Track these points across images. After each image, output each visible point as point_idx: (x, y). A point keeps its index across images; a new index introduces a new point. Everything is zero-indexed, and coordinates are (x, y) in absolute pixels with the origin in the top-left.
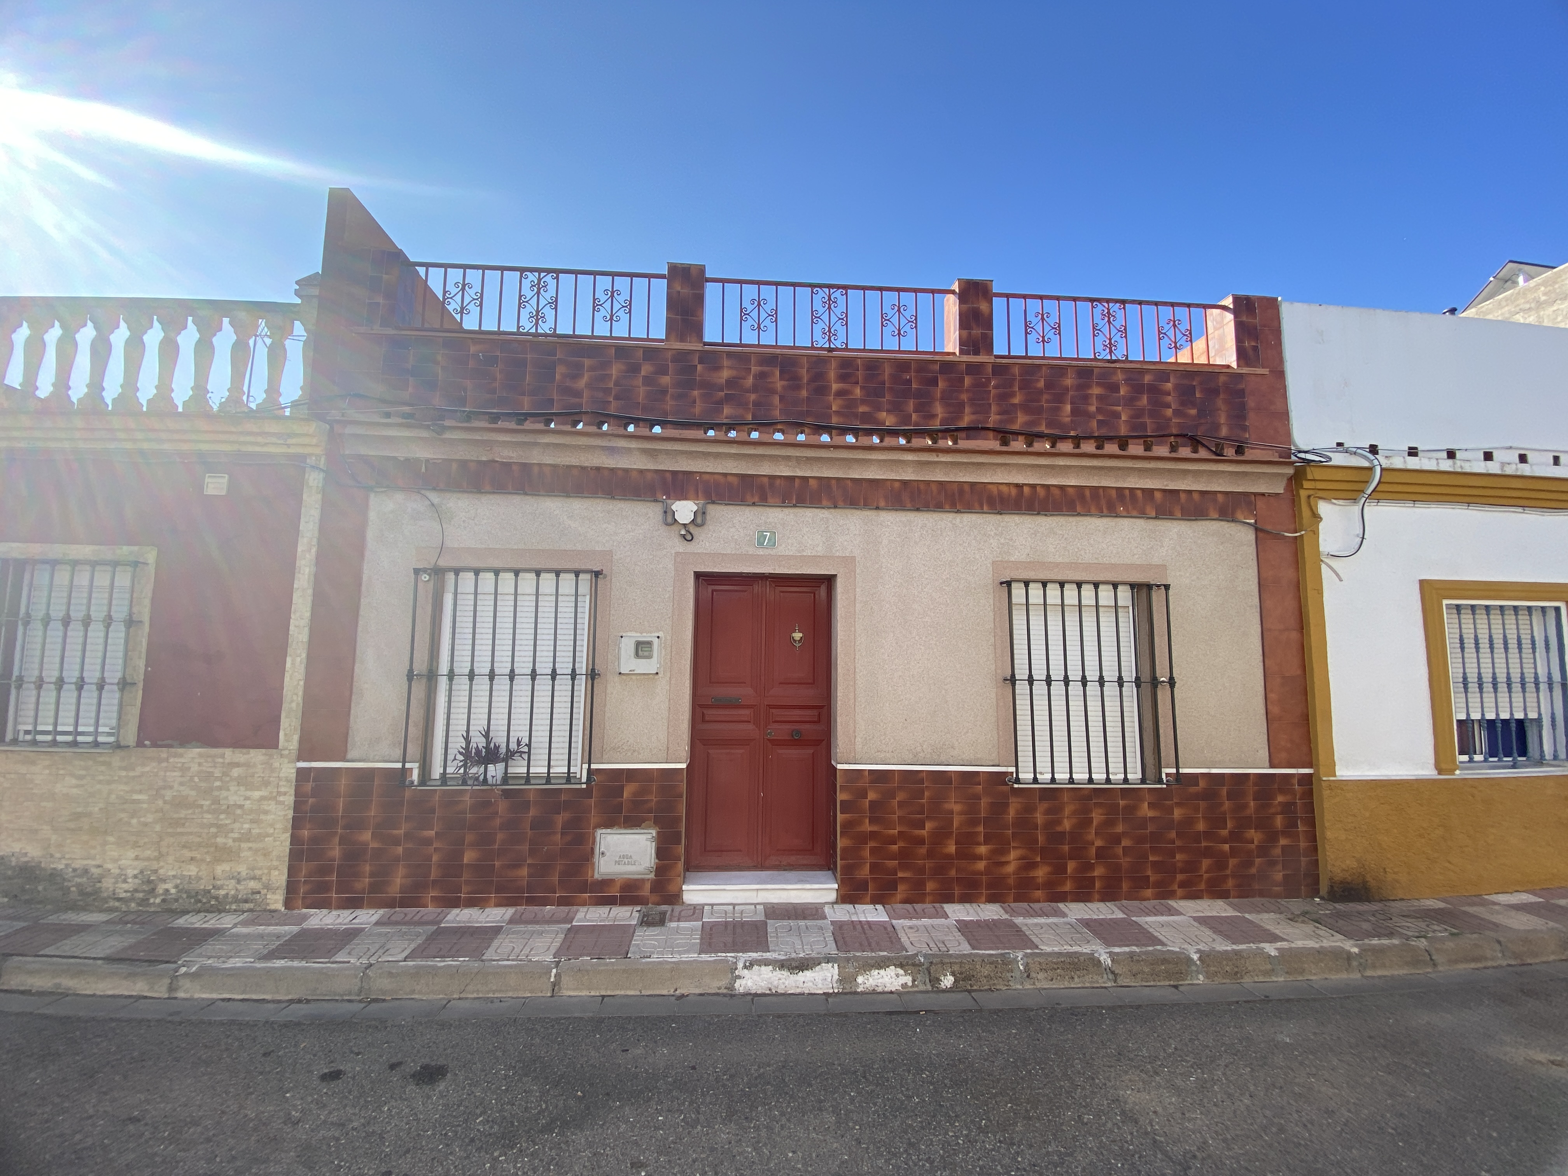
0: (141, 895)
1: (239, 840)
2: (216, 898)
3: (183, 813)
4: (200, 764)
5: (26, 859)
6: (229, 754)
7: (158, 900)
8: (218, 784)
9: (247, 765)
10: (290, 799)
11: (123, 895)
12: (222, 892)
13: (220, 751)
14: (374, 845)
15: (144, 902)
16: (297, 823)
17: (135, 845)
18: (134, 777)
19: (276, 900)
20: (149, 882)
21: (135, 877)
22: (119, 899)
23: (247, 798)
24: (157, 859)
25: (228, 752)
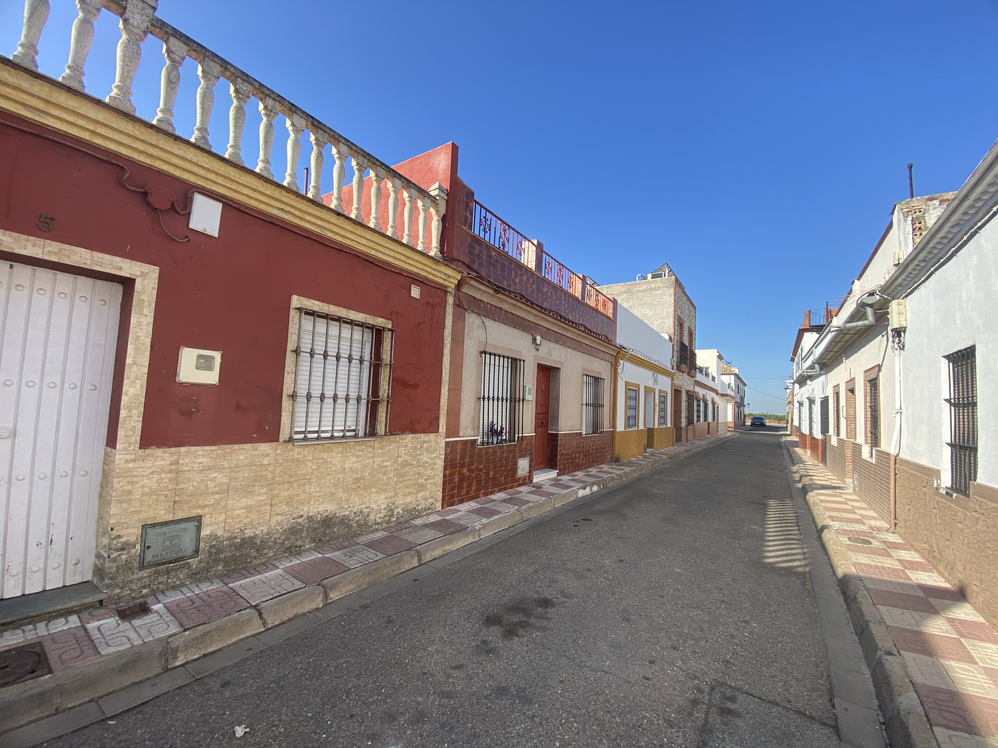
0: (387, 518)
1: (426, 480)
2: (418, 511)
3: (406, 469)
4: (412, 443)
5: (327, 514)
6: (423, 437)
7: (395, 519)
8: (419, 452)
9: (429, 441)
10: (443, 457)
11: (379, 521)
12: (420, 507)
13: (418, 435)
14: (468, 474)
15: (389, 522)
16: (445, 469)
17: (386, 491)
18: (385, 453)
19: (438, 506)
20: (391, 510)
21: (385, 509)
22: (378, 524)
23: (429, 458)
24: (395, 496)
25: (422, 435)
